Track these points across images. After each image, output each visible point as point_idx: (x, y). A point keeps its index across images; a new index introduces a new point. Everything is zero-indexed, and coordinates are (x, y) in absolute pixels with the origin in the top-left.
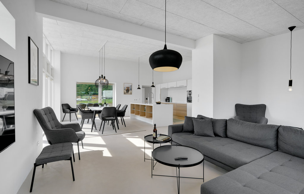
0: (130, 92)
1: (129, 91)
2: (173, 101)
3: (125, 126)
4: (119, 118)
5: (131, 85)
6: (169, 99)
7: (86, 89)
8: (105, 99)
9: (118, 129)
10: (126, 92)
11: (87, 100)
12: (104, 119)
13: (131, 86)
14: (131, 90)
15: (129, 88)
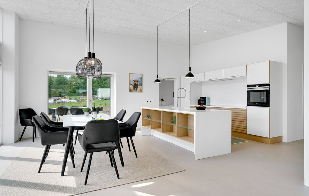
0: (139, 89)
1: (138, 87)
2: (211, 104)
3: (137, 157)
4: (124, 140)
5: (141, 76)
6: (205, 101)
7: (77, 87)
8: (100, 99)
9: (123, 165)
10: (132, 88)
11: (76, 101)
12: (89, 148)
13: (142, 78)
14: (141, 85)
15: (138, 81)
